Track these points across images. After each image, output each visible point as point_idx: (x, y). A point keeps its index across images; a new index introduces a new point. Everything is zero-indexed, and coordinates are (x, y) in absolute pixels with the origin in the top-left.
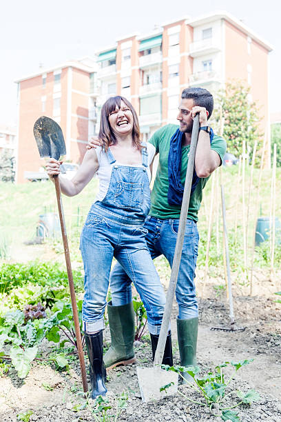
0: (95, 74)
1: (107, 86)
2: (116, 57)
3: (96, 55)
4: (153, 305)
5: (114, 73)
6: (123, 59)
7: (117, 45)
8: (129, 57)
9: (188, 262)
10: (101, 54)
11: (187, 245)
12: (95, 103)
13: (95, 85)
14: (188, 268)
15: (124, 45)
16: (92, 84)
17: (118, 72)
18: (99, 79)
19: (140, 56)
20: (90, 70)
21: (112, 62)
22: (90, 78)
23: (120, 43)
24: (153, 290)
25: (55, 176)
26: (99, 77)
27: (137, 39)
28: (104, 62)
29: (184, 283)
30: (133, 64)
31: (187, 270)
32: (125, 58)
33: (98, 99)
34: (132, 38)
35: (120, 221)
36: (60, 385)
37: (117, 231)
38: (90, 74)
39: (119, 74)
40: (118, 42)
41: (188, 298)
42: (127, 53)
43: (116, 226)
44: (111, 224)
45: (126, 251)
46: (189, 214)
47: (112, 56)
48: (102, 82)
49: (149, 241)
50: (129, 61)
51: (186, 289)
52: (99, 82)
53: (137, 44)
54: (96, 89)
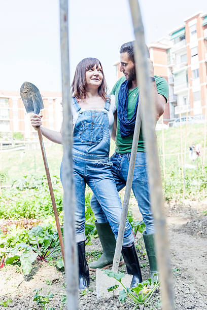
0: (170, 50)
1: (180, 57)
2: (185, 34)
3: (169, 35)
4: (114, 223)
5: (185, 46)
6: (190, 34)
7: (185, 24)
8: (196, 31)
9: (143, 187)
10: (173, 34)
11: (141, 174)
12: (172, 71)
13: (171, 58)
14: (145, 193)
15: (190, 23)
16: (169, 57)
17: (187, 45)
18: (173, 53)
19: (204, 29)
20: (166, 47)
21: (183, 38)
22: (167, 53)
23: (187, 22)
24: (112, 211)
25: (38, 127)
26: (173, 51)
27: (201, 16)
28: (176, 39)
29: (144, 204)
30: (199, 37)
31: (144, 194)
32: (192, 33)
33: (173, 67)
34: (197, 16)
35: (83, 156)
36: (57, 281)
37: (82, 165)
38: (167, 50)
39: (189, 46)
40: (186, 22)
41: (149, 216)
42: (194, 29)
43: (81, 161)
44: (77, 160)
45: (93, 181)
46: (138, 147)
47: (181, 33)
48: (176, 54)
49: (114, 172)
50: (196, 35)
51: (146, 210)
52: (174, 55)
53: (201, 20)
54: (172, 61)
